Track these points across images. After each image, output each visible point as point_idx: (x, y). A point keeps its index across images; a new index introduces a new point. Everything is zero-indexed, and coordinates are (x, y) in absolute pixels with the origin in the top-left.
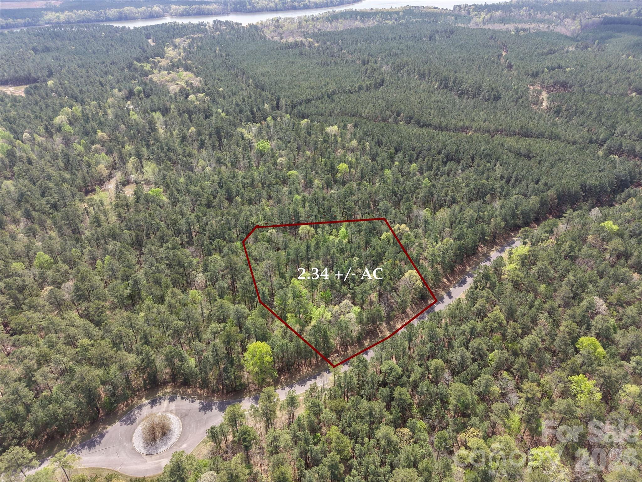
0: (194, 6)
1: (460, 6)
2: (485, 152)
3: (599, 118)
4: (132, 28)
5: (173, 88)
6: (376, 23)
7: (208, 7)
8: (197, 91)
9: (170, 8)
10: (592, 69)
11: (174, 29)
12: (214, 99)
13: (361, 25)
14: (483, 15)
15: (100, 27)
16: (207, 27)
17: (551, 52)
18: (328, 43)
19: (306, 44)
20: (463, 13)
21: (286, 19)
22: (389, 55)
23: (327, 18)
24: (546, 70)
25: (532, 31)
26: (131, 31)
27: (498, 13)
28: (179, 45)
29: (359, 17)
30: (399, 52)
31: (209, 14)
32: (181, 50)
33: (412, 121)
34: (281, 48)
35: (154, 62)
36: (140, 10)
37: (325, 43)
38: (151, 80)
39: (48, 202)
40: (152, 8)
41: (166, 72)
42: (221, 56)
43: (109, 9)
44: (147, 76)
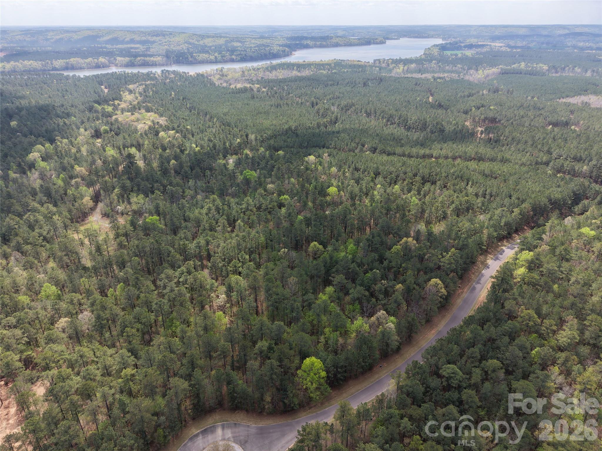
0: (139, 58)
1: (379, 60)
2: (456, 174)
3: (535, 145)
4: (82, 76)
5: (141, 127)
6: (312, 73)
7: (152, 59)
8: (167, 129)
9: (115, 59)
10: (510, 108)
11: (125, 77)
12: (185, 135)
13: (299, 74)
14: (401, 67)
15: (50, 75)
16: (156, 76)
17: (470, 95)
18: (275, 88)
19: (255, 90)
20: (384, 65)
21: (229, 70)
22: (333, 98)
23: (267, 68)
24: (474, 109)
25: (447, 79)
26: (82, 79)
27: (413, 66)
28: (134, 90)
29: (295, 68)
30: (342, 95)
31: (154, 65)
32: (137, 95)
33: (377, 151)
34: (233, 93)
35: (114, 105)
36: (86, 61)
37: (272, 89)
38: (116, 120)
39: (40, 235)
40: (98, 59)
41: (130, 113)
42: (179, 99)
43: (56, 60)
44: (111, 117)
